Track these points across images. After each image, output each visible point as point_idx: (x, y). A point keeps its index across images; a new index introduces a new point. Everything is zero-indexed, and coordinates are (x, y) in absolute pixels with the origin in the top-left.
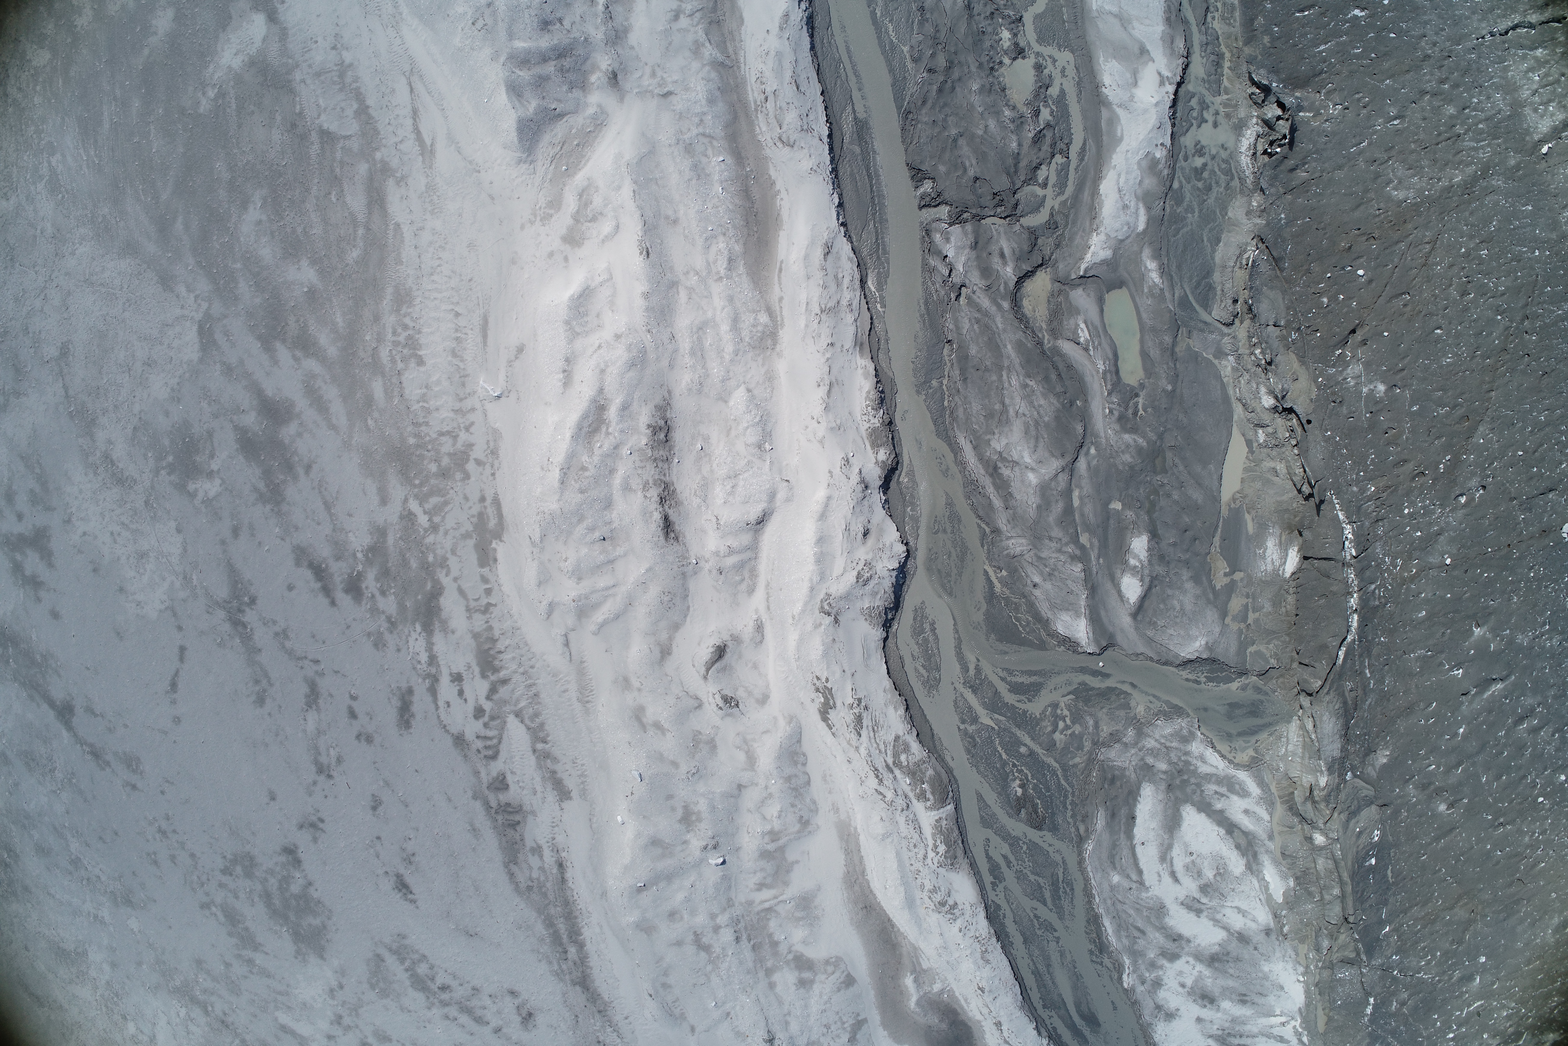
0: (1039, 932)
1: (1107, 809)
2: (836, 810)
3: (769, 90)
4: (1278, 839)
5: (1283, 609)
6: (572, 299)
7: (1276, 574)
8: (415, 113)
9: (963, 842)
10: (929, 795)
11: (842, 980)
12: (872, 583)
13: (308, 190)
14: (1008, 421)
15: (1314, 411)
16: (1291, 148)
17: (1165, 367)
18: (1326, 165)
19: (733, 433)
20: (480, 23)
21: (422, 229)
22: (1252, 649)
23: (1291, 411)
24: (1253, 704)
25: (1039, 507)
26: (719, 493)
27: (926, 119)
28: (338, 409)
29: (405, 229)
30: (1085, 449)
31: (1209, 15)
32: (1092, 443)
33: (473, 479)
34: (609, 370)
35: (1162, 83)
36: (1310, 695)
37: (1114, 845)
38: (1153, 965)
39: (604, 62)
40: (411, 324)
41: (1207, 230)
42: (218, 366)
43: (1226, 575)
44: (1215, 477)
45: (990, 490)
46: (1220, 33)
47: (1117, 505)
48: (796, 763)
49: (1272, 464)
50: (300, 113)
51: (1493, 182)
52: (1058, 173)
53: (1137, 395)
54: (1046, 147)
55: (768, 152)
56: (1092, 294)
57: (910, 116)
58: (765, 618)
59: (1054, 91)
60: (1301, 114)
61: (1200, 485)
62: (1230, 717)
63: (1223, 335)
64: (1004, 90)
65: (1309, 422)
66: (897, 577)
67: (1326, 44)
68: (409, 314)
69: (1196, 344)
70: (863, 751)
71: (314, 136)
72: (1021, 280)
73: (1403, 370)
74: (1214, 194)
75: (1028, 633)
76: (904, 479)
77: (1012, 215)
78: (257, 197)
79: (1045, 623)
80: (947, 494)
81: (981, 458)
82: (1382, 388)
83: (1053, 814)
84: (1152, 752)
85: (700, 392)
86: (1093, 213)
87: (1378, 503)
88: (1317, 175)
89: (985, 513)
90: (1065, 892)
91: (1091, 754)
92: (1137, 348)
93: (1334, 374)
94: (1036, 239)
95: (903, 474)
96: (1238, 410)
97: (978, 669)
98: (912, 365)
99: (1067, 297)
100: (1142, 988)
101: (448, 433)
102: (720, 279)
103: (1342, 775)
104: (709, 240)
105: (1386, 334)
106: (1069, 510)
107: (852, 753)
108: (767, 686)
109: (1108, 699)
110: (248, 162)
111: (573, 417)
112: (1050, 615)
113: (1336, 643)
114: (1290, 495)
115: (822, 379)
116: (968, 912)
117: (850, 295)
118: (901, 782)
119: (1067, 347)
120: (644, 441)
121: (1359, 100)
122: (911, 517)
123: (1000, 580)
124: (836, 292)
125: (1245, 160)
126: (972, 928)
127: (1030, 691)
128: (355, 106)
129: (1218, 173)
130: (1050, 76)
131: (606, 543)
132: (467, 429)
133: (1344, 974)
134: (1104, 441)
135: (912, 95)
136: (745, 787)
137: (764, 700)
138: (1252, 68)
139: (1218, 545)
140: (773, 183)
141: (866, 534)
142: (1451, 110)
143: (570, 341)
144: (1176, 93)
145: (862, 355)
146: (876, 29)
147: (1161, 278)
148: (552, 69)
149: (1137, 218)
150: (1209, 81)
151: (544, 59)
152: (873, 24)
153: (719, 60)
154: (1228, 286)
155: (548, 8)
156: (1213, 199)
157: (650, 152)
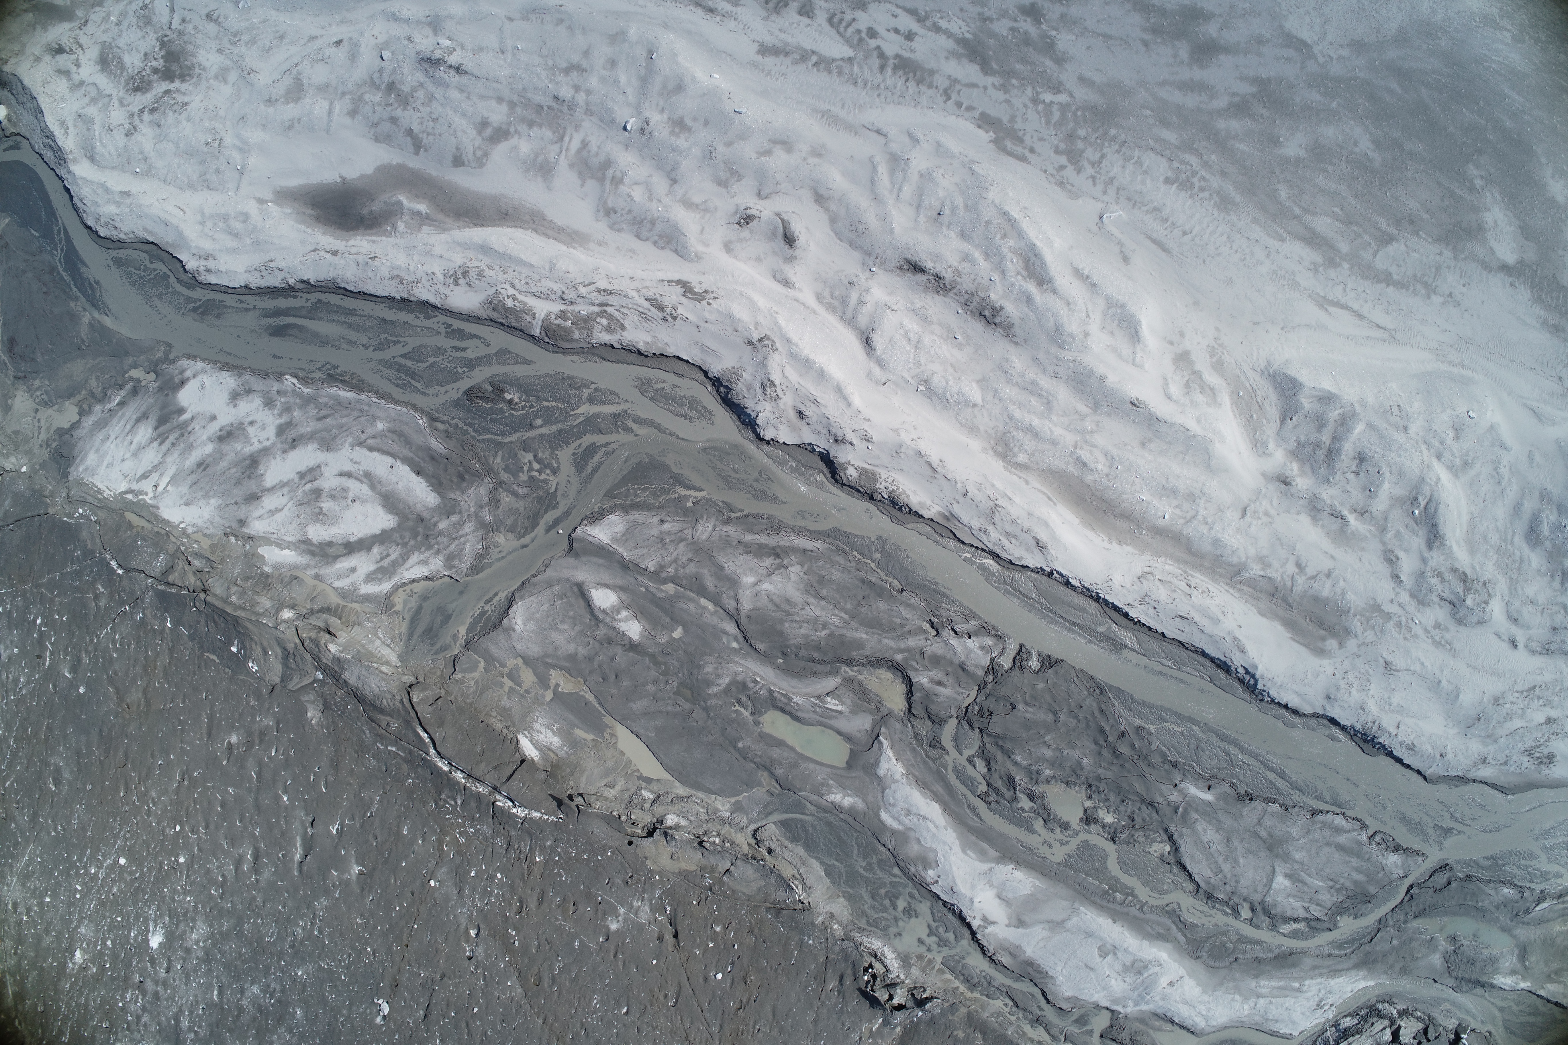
0: (383, 336)
1: (441, 456)
2: (600, 243)
3: (1195, 593)
4: (311, 582)
5: (494, 714)
6: (1139, 323)
7: (529, 728)
8: (1360, 316)
9: (502, 324)
10: (559, 321)
11: (464, 157)
12: (759, 391)
13: (1355, 196)
14: (807, 592)
15: (637, 855)
16: (859, 990)
17: (759, 753)
18: (825, 1011)
19: (950, 370)
20: (1396, 410)
21: (1268, 256)
22: (482, 664)
23: (650, 834)
24: (436, 636)
25: (722, 568)
26: (913, 326)
27: (1087, 701)
29: (1277, 244)
30: (741, 639)
31: (1011, 1003)
32: (741, 649)
33: (1052, 154)
34: (1066, 309)
35: (985, 919)
36: (410, 686)
37: (408, 442)
38: (287, 409)
39: (1303, 483)
40: (1201, 195)
42: (1268, 36)
43: (557, 685)
44: (642, 732)
45: (763, 539)
46: (991, 1001)
47: (678, 633)
48: (661, 237)
49: (618, 787)
50: (1418, 234)
52: (972, 780)
53: (753, 713)
54: (999, 784)
55: (1147, 557)
56: (859, 735)
57: (1098, 691)
58: (791, 292)
60: (881, 1020)
61: (645, 714)
62: (440, 609)
63: (750, 822)
65: (630, 843)
66: (749, 415)
68: (1210, 199)
69: (759, 793)
70: (633, 294)
71: (1393, 231)
72: (909, 684)
73: (615, 956)
74: (866, 898)
75: (628, 490)
76: (820, 477)
77: (965, 716)
78: (1376, 156)
79: (626, 509)
81: (793, 549)
82: (614, 926)
83: (469, 411)
84: (461, 524)
85: (1000, 367)
87: (523, 856)
88: (823, 997)
89: (748, 521)
90: (399, 378)
91: (495, 473)
92: (790, 742)
93: (653, 893)
94: (933, 722)
95: (824, 480)
96: (681, 790)
97: (630, 430)
98: (904, 548)
99: (871, 712)
100: (275, 388)
102: (1075, 447)
103: (324, 669)
104: (1111, 460)
105: (654, 962)
106: (702, 591)
107: (637, 284)
108: (736, 257)
109: (528, 518)
110: (1407, 169)
111: (1049, 257)
112: (630, 517)
113: (436, 737)
114: (582, 785)
115: (944, 467)
116: (443, 289)
117: (994, 538)
118: (586, 307)
119: (832, 682)
120: (993, 296)
122: (786, 462)
123: (687, 497)
124: (1003, 528)
126: (428, 284)
127: (581, 460)
128: (1395, 277)
131: (935, 214)
133: (160, 563)
134: (737, 659)
135: (1113, 705)
136: (671, 185)
137: (728, 247)
138: (946, 1004)
139: (586, 696)
140: (1120, 543)
141: (800, 414)
143: (1107, 298)
144: (969, 926)
145: (940, 513)
146: (1184, 716)
147: (832, 803)
148: (1324, 439)
149: (893, 817)
150: (959, 962)
151: (1335, 438)
152: (1189, 717)
153: (1243, 574)
154: (787, 855)
155: (1373, 470)
156: (864, 894)
157: (1209, 466)
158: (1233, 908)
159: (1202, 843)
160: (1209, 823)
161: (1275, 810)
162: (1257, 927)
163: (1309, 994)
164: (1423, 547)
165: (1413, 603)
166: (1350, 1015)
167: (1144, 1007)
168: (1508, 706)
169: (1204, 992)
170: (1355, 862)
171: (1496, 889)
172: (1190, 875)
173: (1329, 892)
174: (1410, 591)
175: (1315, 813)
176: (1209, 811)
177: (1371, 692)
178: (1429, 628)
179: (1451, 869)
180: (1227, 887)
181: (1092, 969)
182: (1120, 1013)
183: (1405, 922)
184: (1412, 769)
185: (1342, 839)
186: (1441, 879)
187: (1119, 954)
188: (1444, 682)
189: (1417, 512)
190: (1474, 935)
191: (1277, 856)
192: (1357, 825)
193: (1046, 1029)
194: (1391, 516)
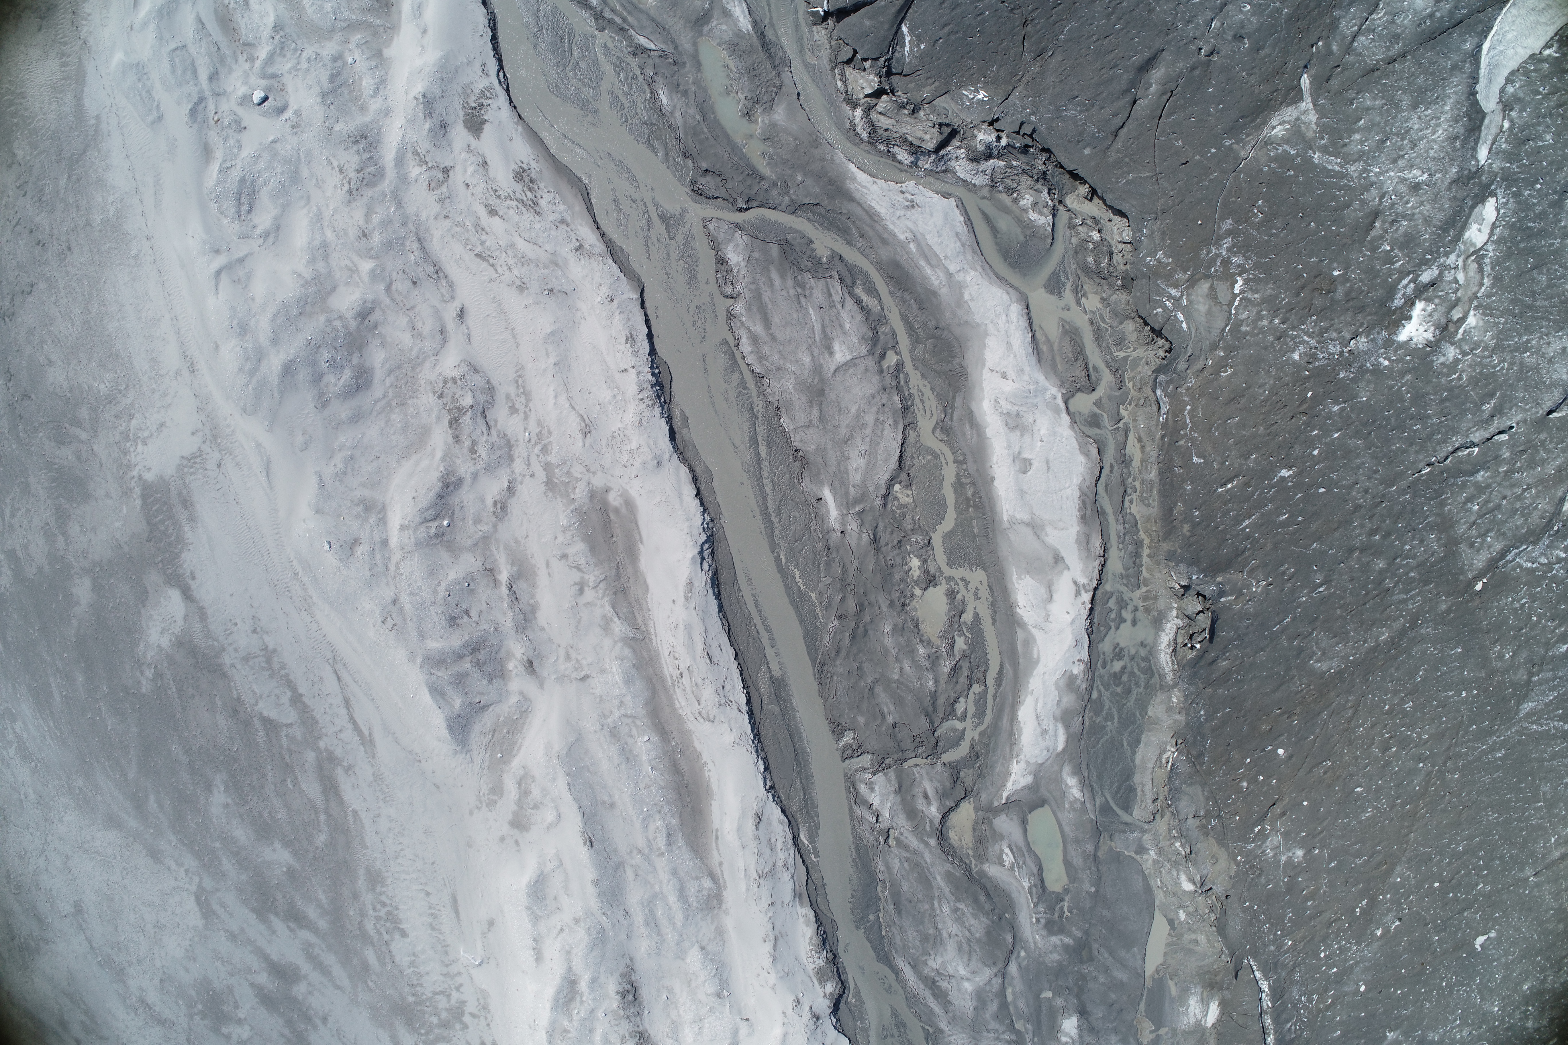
3: (683, 666)
6: (529, 886)
7: (1198, 1026)
8: (347, 702)
13: (264, 776)
14: (942, 943)
15: (1233, 886)
16: (1211, 641)
17: (1088, 872)
18: (1248, 650)
19: (693, 984)
20: (390, 623)
21: (378, 816)
27: (841, 670)
28: (338, 971)
29: (363, 815)
30: (1015, 955)
31: (1127, 498)
32: (1022, 949)
33: (471, 1029)
34: (574, 952)
35: (1078, 593)
39: (517, 649)
40: (388, 902)
41: (1126, 734)
42: (222, 933)
43: (1152, 1032)
44: (1139, 957)
45: (931, 1001)
46: (1138, 517)
47: (1049, 994)
49: (1193, 936)
50: (239, 699)
51: (1422, 631)
52: (977, 703)
53: (1062, 900)
54: (963, 680)
56: (1015, 818)
57: (825, 668)
59: (968, 617)
60: (1223, 600)
61: (1124, 967)
63: (1144, 831)
64: (917, 626)
65: (1228, 897)
67: (1249, 518)
68: (384, 893)
69: (1118, 845)
71: (257, 724)
72: (946, 815)
73: (1321, 832)
74: (1134, 696)
76: (851, 999)
77: (934, 751)
78: (219, 780)
80: (892, 1007)
81: (920, 976)
82: (1300, 853)
86: (1013, 739)
87: (1295, 953)
88: (1238, 661)
92: (1061, 858)
93: (1253, 850)
94: (958, 773)
96: (1159, 897)
98: (849, 905)
99: (991, 825)
101: (442, 992)
102: (662, 854)
104: (646, 820)
105: (1305, 803)
106: (1004, 1004)
110: (201, 746)
111: (550, 992)
115: (767, 936)
117: (785, 854)
119: (992, 870)
120: (615, 1005)
121: (1283, 573)
124: (771, 856)
125: (1164, 658)
128: (289, 694)
129: (1138, 673)
130: (963, 602)
132: (458, 989)
134: (1032, 945)
135: (825, 646)
138: (1172, 564)
139: (1143, 1011)
140: (699, 755)
142: (1381, 564)
143: (534, 924)
144: (1093, 600)
145: (801, 904)
146: (782, 577)
147: (1082, 791)
148: (469, 665)
149: (1056, 740)
150: (1127, 576)
151: (459, 657)
152: (779, 572)
153: (631, 635)
154: (1148, 786)
155: (452, 601)
156: (1132, 701)
157: (578, 740)
158: (897, 376)
159: (868, 463)
160: (847, 472)
161: (788, 421)
162: (894, 336)
163: (910, 225)
164: (465, 488)
165: (516, 452)
166: (894, 158)
167: (1041, 378)
168: (516, 272)
169: (986, 334)
170: (766, 296)
171: (672, 113)
172: (902, 445)
173: (811, 294)
174: (509, 466)
175: (759, 378)
176: (839, 482)
177: (620, 425)
178: (522, 415)
179: (693, 182)
180: (884, 401)
181: (1047, 462)
182: (1063, 395)
183: (774, 184)
184: (646, 315)
185: (758, 329)
186: (708, 183)
187: (1017, 449)
188: (552, 360)
189: (445, 523)
190: (728, 94)
191: (822, 380)
192: (735, 324)
193: (1124, 448)
194: (470, 542)
